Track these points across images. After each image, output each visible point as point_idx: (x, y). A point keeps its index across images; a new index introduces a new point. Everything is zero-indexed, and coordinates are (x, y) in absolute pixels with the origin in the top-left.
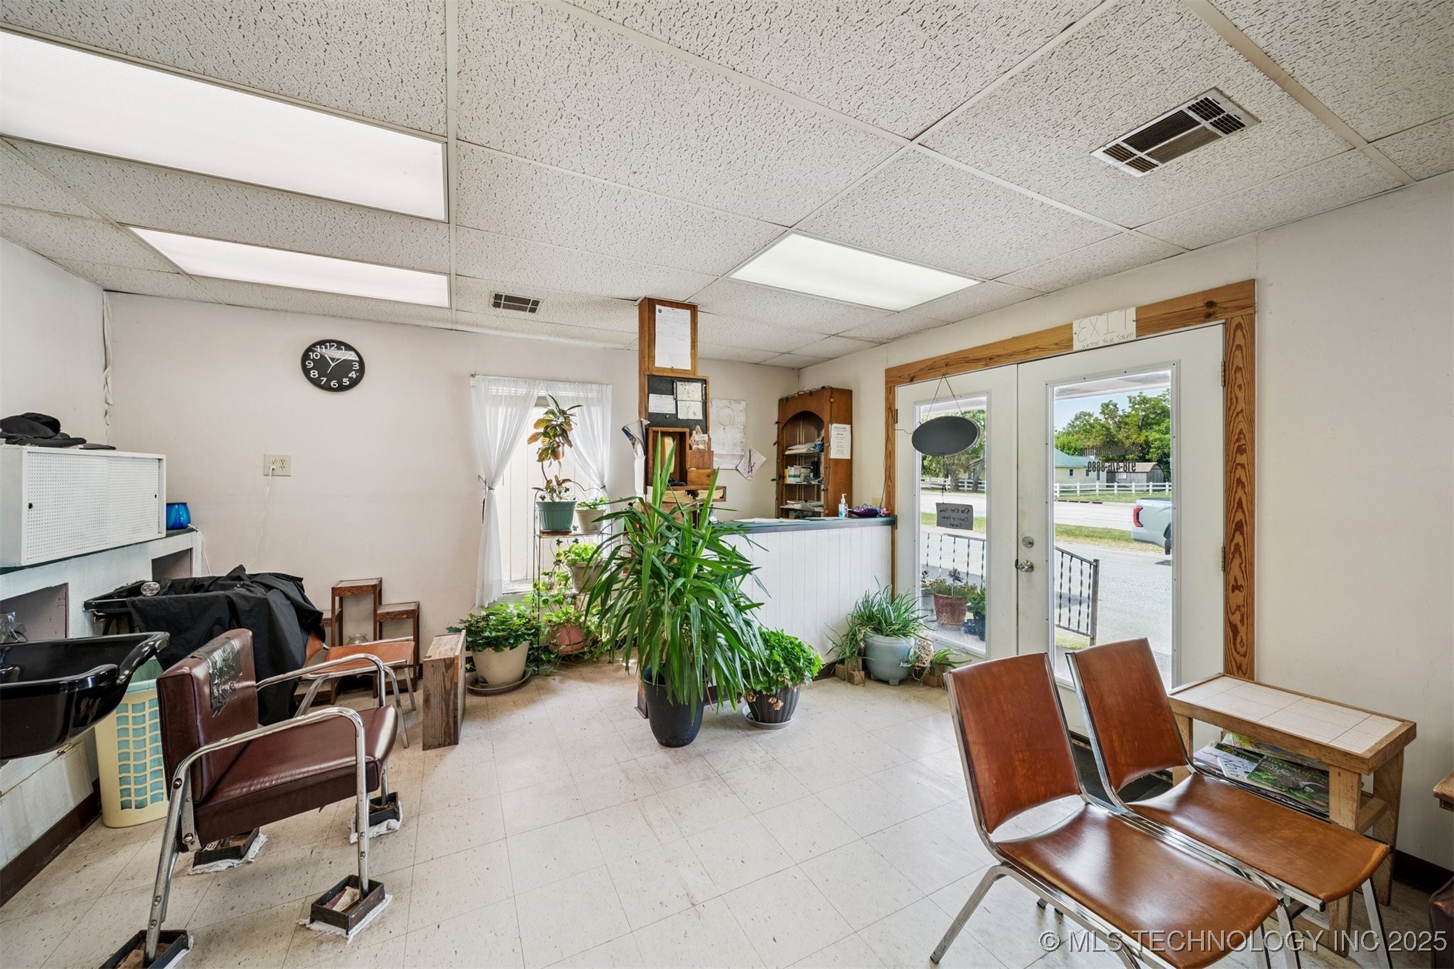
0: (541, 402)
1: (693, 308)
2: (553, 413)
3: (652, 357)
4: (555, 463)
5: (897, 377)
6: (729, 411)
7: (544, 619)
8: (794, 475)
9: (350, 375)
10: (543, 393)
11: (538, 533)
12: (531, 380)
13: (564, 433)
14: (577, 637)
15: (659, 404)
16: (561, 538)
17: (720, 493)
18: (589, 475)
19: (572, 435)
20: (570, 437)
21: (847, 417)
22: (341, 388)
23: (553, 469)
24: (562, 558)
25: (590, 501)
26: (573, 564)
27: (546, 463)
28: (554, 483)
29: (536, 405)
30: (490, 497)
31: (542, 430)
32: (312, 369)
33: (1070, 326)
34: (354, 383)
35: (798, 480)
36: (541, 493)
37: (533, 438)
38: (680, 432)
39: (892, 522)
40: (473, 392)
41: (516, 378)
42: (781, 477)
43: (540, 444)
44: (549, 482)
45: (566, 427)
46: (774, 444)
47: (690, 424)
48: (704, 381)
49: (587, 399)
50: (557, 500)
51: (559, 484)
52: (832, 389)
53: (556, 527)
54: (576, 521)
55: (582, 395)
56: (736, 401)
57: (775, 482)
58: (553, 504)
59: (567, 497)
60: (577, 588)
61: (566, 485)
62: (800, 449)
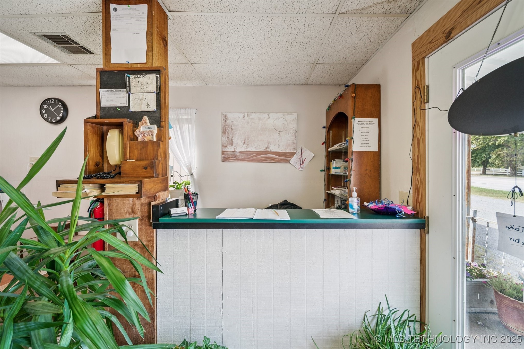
6: (282, 121)
8: (337, 167)
9: (60, 115)
15: (111, 98)
21: (374, 111)
22: (57, 122)
32: (45, 113)
34: (64, 119)
35: (339, 171)
42: (328, 168)
46: (323, 144)
47: (141, 115)
52: (355, 85)
57: (323, 173)
62: (338, 146)
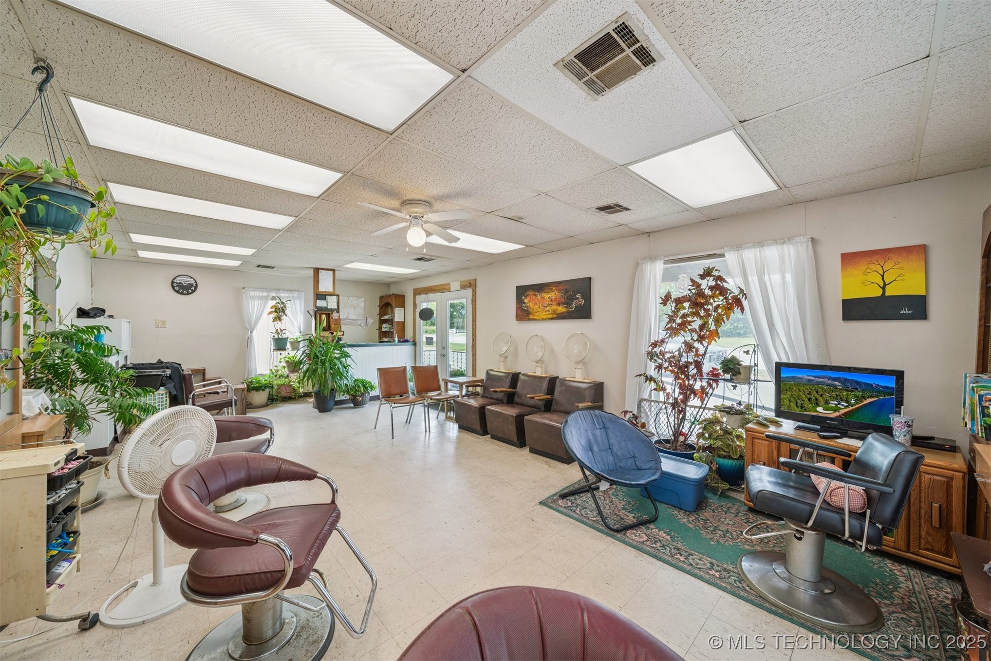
0: (273, 298)
1: (334, 271)
2: (278, 303)
3: (318, 287)
4: (280, 323)
5: (417, 292)
6: (356, 301)
7: (275, 382)
8: (385, 327)
9: (192, 289)
10: (274, 295)
11: (272, 350)
12: (269, 290)
13: (283, 311)
14: (289, 390)
15: (321, 303)
16: (282, 352)
17: (342, 333)
18: (294, 327)
19: (287, 312)
20: (286, 312)
21: (402, 305)
22: (188, 294)
23: (279, 325)
24: (283, 360)
25: (295, 337)
26: (287, 362)
27: (276, 323)
28: (279, 330)
29: (271, 300)
30: (251, 336)
31: (274, 310)
32: (175, 287)
33: (449, 284)
34: (193, 291)
35: (386, 329)
36: (273, 334)
37: (270, 313)
38: (328, 313)
39: (415, 344)
40: (244, 295)
41: (262, 289)
42: (380, 328)
43: (274, 315)
44: (277, 330)
45: (284, 309)
46: (378, 315)
47: (332, 310)
48: (338, 296)
49: (293, 297)
50: (280, 337)
51: (281, 331)
52: (396, 295)
53: (280, 348)
54: (288, 346)
55: (291, 295)
56: (360, 297)
57: (378, 330)
58: (279, 338)
59: (284, 336)
60: (289, 371)
61: (284, 331)
62: (386, 317)
